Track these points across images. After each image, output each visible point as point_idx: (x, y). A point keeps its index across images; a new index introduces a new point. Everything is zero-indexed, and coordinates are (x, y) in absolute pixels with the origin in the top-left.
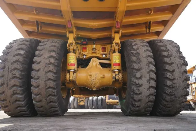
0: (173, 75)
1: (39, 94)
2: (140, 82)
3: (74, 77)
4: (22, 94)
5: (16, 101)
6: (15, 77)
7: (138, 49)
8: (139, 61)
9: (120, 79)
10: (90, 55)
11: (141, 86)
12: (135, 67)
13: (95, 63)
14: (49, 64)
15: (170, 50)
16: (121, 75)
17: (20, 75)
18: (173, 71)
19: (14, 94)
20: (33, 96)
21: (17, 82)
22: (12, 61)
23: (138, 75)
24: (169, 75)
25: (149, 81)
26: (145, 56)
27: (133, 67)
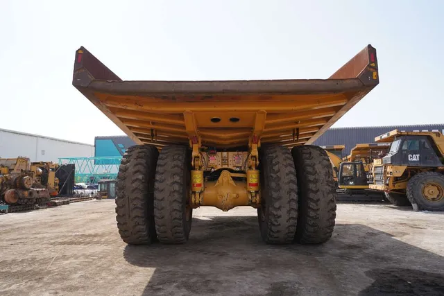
0: (317, 205)
1: (163, 225)
2: (279, 213)
3: (200, 200)
4: (143, 225)
5: (139, 231)
6: (136, 208)
7: (279, 171)
8: (279, 189)
9: (258, 202)
10: (219, 167)
11: (279, 217)
12: (274, 196)
13: (225, 177)
14: (174, 192)
15: (318, 172)
16: (258, 198)
17: (142, 205)
18: (318, 200)
19: (136, 225)
20: (157, 227)
21: (139, 213)
22: (131, 189)
23: (277, 205)
24: (312, 205)
25: (289, 212)
26: (286, 181)
27: (272, 195)
